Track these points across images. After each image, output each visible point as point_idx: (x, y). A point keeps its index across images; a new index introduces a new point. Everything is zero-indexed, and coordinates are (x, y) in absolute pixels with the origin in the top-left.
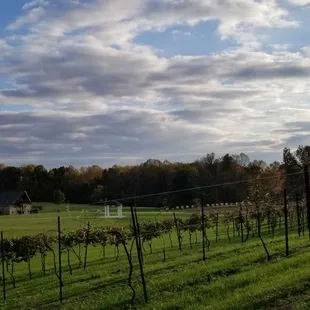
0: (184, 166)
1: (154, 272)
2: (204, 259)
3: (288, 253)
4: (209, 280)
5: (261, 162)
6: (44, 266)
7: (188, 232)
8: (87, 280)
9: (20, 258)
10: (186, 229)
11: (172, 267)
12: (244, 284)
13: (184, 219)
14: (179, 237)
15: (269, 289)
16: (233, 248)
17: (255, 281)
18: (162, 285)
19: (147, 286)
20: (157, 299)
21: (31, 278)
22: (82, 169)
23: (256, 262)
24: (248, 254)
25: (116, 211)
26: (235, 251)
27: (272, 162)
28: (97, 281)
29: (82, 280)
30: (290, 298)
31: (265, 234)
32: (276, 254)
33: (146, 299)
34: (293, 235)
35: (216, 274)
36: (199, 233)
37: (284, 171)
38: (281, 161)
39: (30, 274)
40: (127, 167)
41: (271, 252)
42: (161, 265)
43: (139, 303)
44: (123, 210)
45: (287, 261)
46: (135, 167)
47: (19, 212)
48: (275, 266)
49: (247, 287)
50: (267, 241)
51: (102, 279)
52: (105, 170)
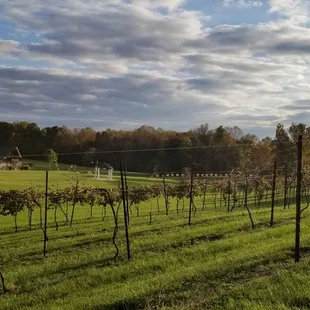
0: (177, 134)
1: (139, 234)
2: (189, 224)
3: (272, 223)
4: (192, 244)
5: (253, 136)
6: (30, 221)
7: (175, 198)
8: (73, 236)
9: (7, 211)
10: (174, 195)
11: (157, 230)
12: (227, 249)
13: (173, 186)
14: (167, 202)
15: (251, 255)
16: (219, 216)
17: (238, 247)
18: (145, 245)
19: (131, 246)
20: (140, 258)
21: (16, 231)
22: (75, 130)
23: (240, 230)
24: (233, 223)
25: (107, 174)
26: (220, 219)
27: (264, 137)
28: (81, 238)
29: (67, 237)
30: (271, 265)
31: (251, 205)
32: (261, 224)
33: (129, 257)
34: (279, 208)
35: (200, 239)
36: (186, 200)
37: (275, 147)
38: (273, 137)
39: (16, 228)
40: (120, 132)
41: (256, 222)
42: (146, 227)
43: (122, 260)
44: (114, 174)
45: (271, 230)
46: (128, 133)
47: (10, 168)
48: (259, 234)
49: (229, 252)
50: (253, 211)
51: (87, 236)
52: (98, 134)
